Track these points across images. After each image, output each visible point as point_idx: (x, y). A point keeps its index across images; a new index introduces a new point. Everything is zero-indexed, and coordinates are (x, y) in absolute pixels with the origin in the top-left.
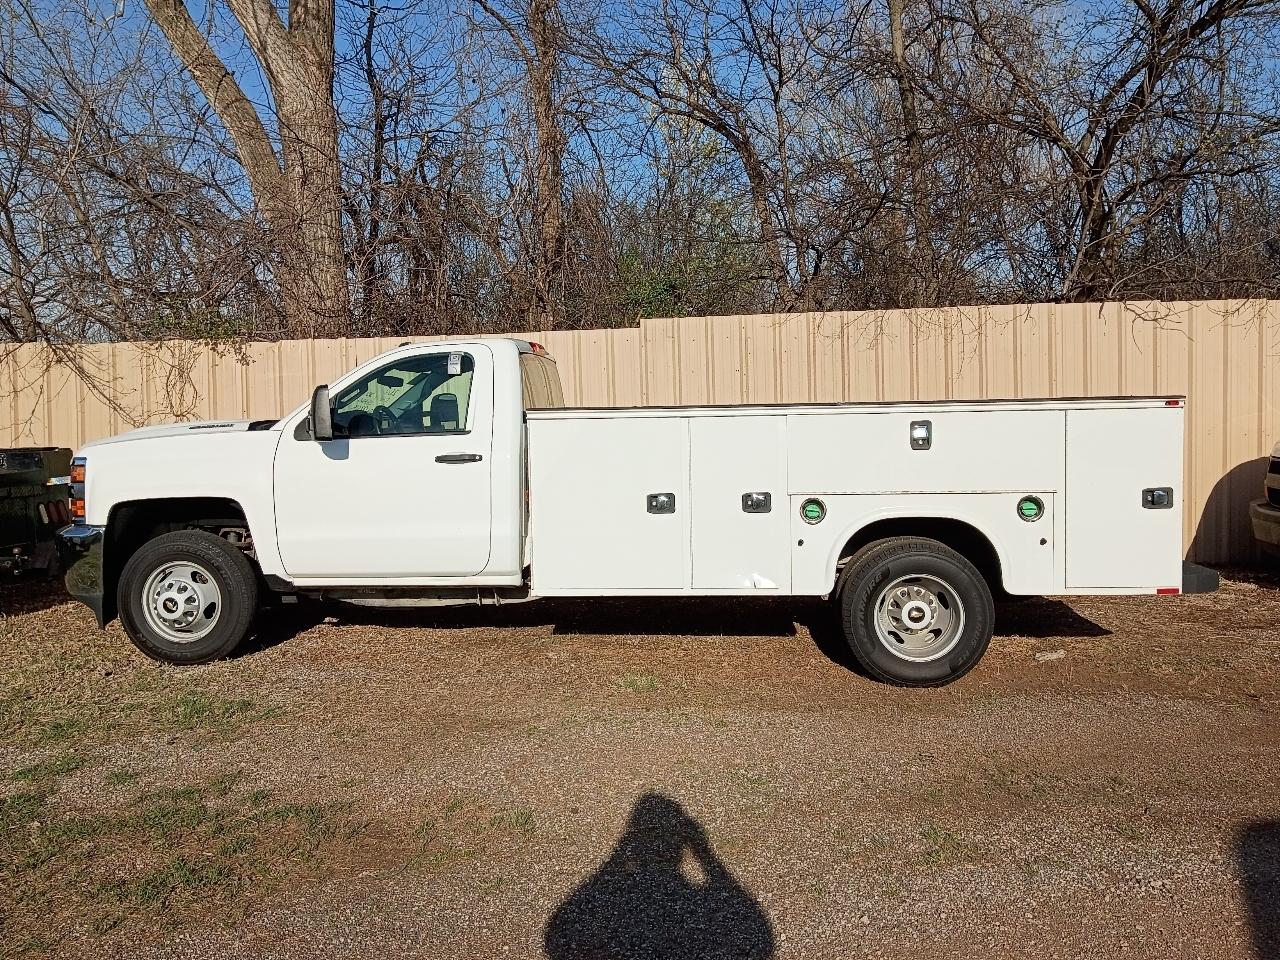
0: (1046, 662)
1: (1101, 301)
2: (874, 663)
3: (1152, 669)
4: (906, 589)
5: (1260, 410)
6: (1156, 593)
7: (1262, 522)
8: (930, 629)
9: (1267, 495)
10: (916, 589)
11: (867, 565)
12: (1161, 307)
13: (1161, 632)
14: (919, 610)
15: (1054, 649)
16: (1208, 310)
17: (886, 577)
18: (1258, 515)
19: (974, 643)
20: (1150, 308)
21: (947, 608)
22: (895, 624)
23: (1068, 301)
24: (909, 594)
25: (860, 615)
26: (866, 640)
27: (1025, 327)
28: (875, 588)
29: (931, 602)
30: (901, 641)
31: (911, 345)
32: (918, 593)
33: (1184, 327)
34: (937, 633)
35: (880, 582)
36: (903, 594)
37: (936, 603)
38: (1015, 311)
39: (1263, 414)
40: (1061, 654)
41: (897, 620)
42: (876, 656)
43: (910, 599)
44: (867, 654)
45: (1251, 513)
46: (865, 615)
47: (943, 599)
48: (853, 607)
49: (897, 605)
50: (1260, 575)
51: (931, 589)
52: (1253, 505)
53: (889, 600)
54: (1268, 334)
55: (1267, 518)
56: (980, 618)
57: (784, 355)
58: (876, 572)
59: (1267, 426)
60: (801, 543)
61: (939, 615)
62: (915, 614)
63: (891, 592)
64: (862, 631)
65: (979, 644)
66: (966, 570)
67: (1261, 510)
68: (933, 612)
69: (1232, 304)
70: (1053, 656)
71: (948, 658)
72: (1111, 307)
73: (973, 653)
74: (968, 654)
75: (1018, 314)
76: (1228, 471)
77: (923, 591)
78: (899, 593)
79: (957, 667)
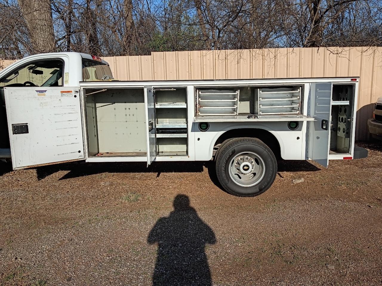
0: (297, 184)
1: (319, 47)
2: (229, 188)
3: (338, 187)
4: (242, 157)
5: (372, 87)
6: (343, 159)
7: (372, 127)
8: (252, 172)
9: (374, 117)
10: (246, 157)
11: (226, 148)
12: (340, 49)
13: (339, 169)
14: (247, 166)
15: (300, 178)
16: (356, 51)
17: (234, 153)
18: (371, 124)
19: (269, 179)
20: (336, 50)
21: (258, 165)
22: (238, 171)
23: (307, 47)
24: (243, 159)
25: (223, 168)
26: (225, 179)
27: (291, 56)
28: (229, 158)
29: (252, 162)
30: (240, 178)
31: (250, 62)
32: (247, 158)
33: (347, 56)
34: (255, 174)
35: (231, 155)
36: (241, 159)
37: (254, 163)
38: (287, 50)
39: (373, 88)
40: (302, 180)
41: (238, 169)
42: (230, 185)
43: (244, 162)
44: (226, 184)
45: (368, 123)
46: (225, 169)
47: (257, 161)
48: (221, 166)
49: (239, 164)
50: (370, 145)
51: (252, 157)
52: (370, 121)
53: (235, 162)
54: (376, 59)
55: (375, 125)
56: (271, 169)
57: (204, 66)
58: (230, 150)
59: (374, 92)
60: (199, 139)
61: (255, 168)
62: (246, 168)
63: (237, 158)
64: (224, 175)
65: (271, 180)
66: (266, 150)
67: (372, 122)
68: (253, 166)
69: (365, 48)
70: (300, 181)
71: (258, 185)
72: (321, 49)
73: (268, 183)
74: (266, 184)
75: (288, 52)
76: (360, 108)
77: (249, 158)
78: (239, 159)
79: (262, 189)
